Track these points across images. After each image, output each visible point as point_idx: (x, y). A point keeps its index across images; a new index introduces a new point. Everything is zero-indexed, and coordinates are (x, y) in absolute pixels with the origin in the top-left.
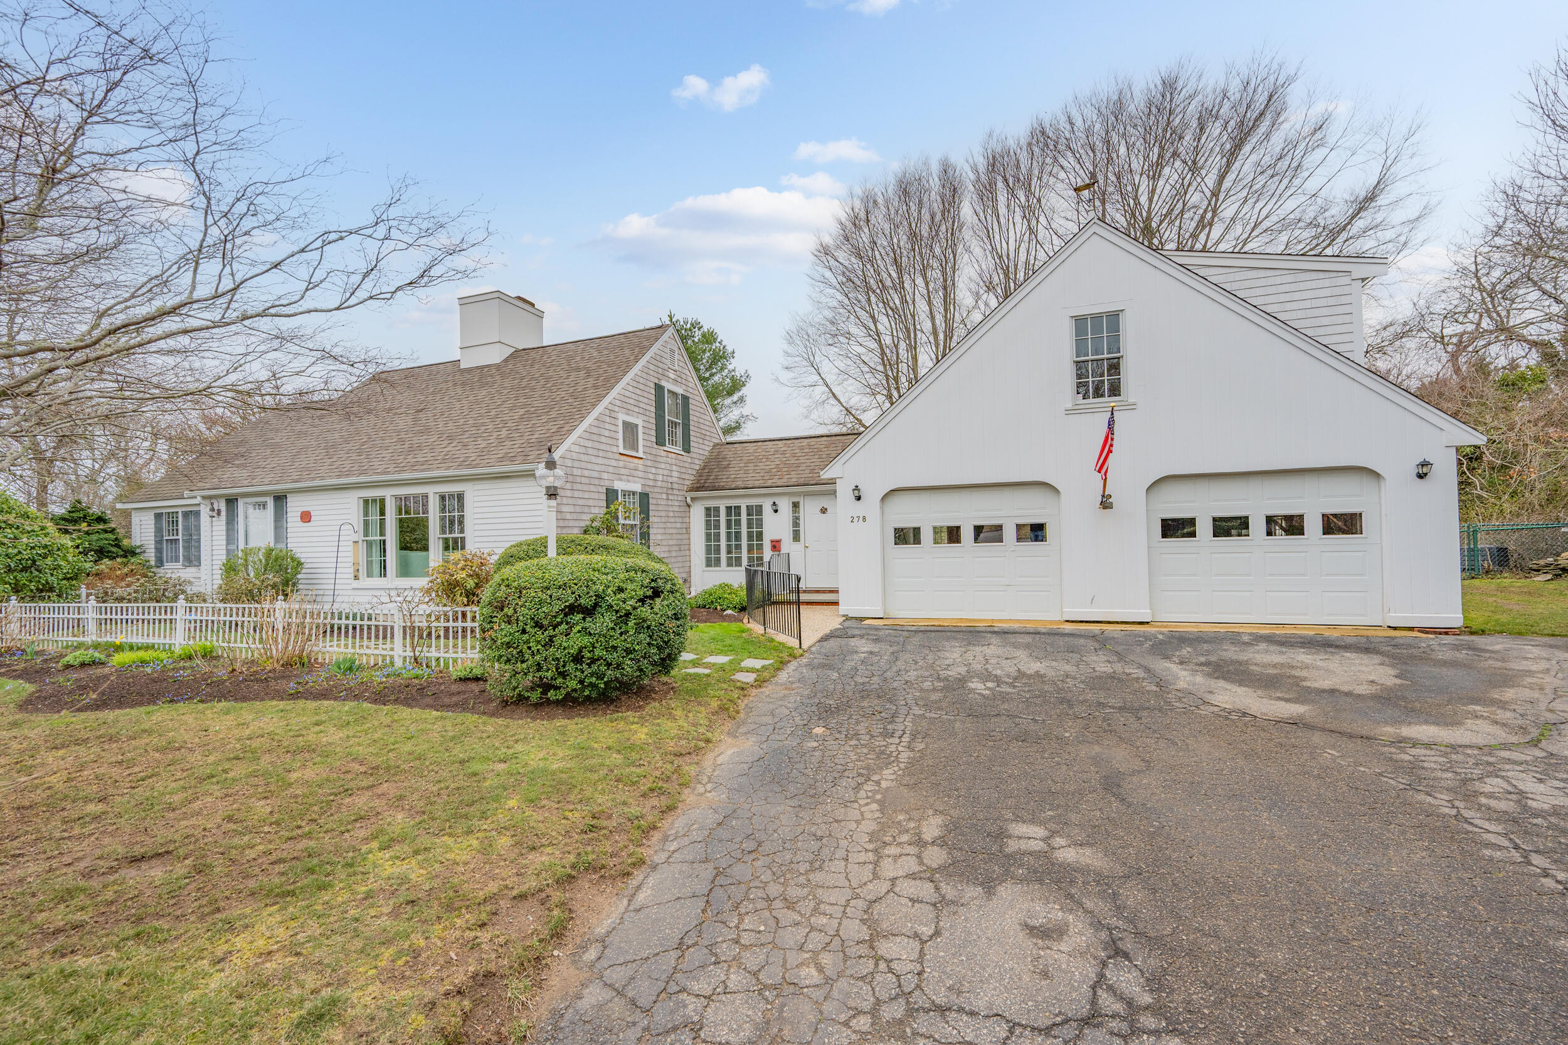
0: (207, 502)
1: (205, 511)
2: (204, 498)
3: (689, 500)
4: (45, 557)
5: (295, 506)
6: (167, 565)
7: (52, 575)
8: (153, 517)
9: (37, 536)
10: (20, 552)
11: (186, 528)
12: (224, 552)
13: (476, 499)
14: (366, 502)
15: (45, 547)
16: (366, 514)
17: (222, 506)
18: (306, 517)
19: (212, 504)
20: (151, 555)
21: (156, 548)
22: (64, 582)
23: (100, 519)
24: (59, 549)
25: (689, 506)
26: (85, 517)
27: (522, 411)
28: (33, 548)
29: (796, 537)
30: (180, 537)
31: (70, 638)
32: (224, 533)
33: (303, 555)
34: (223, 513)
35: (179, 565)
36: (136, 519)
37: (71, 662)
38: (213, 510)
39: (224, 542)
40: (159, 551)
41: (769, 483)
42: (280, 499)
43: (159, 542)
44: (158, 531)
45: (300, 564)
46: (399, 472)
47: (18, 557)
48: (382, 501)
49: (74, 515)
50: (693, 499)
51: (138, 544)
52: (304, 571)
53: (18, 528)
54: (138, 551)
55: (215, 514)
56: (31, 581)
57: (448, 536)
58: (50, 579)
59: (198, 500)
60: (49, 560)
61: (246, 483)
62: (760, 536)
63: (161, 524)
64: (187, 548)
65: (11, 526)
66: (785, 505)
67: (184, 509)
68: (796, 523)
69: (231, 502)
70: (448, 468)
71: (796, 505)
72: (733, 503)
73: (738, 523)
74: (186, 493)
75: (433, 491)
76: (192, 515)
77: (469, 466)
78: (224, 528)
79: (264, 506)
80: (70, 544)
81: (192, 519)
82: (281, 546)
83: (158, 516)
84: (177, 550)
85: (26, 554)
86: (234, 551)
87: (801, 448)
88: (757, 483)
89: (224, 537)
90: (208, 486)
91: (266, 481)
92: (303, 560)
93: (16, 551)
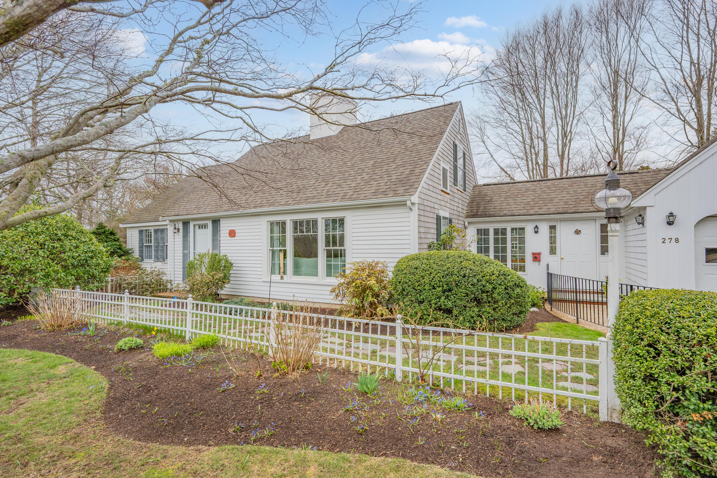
0: (172, 224)
1: (170, 230)
2: (170, 221)
3: (466, 224)
4: (92, 258)
5: (225, 226)
6: (146, 260)
7: (95, 269)
8: (138, 232)
9: (88, 244)
10: (79, 255)
11: (156, 239)
12: (182, 255)
13: (354, 222)
14: (272, 224)
15: (92, 251)
16: (272, 231)
17: (180, 226)
18: (232, 233)
19: (175, 225)
20: (136, 254)
21: (140, 251)
22: (102, 274)
23: (112, 233)
24: (99, 253)
25: (465, 228)
26: (104, 232)
27: (372, 162)
28: (86, 252)
29: (553, 251)
30: (152, 244)
31: (112, 318)
32: (181, 243)
33: (234, 258)
34: (181, 231)
35: (152, 261)
36: (129, 233)
37: (123, 347)
38: (175, 228)
39: (182, 249)
40: (141, 252)
41: (532, 212)
42: (216, 222)
43: (141, 247)
44: (141, 240)
45: (231, 264)
46: (298, 204)
47: (79, 258)
48: (284, 223)
49: (99, 231)
50: (469, 223)
51: (130, 248)
52: (234, 268)
53: (78, 239)
54: (130, 252)
55: (176, 231)
56: (84, 274)
57: (331, 248)
58: (95, 272)
59: (167, 222)
60: (94, 260)
61: (195, 212)
62: (522, 249)
63: (142, 236)
64: (156, 251)
65: (74, 238)
66: (544, 228)
67: (155, 228)
68: (553, 240)
69: (186, 223)
70: (334, 201)
71: (553, 228)
72: (500, 226)
73: (504, 241)
74: (161, 218)
75: (320, 217)
76: (161, 231)
77: (350, 199)
78: (181, 240)
79: (205, 226)
80: (105, 249)
81: (159, 234)
82: (216, 252)
83: (141, 232)
84: (150, 252)
85: (83, 257)
86: (187, 254)
87: (549, 187)
88: (521, 212)
89: (182, 246)
90: (173, 213)
91: (208, 210)
92: (233, 262)
93: (77, 254)
